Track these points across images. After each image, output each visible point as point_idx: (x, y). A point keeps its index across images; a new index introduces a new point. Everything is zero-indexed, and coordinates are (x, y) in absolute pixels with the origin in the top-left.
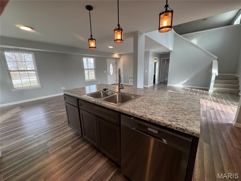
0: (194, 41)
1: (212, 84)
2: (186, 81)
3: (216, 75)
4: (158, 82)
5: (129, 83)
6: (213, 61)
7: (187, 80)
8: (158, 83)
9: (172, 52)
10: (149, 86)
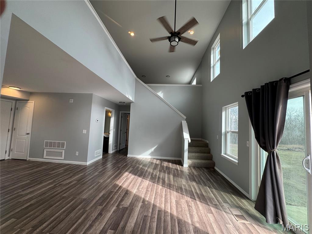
0: (160, 94)
1: (186, 154)
2: (154, 150)
3: (188, 141)
4: (115, 149)
5: (44, 157)
6: (182, 121)
7: (155, 147)
8: (114, 151)
9: (133, 103)
10: (88, 163)
